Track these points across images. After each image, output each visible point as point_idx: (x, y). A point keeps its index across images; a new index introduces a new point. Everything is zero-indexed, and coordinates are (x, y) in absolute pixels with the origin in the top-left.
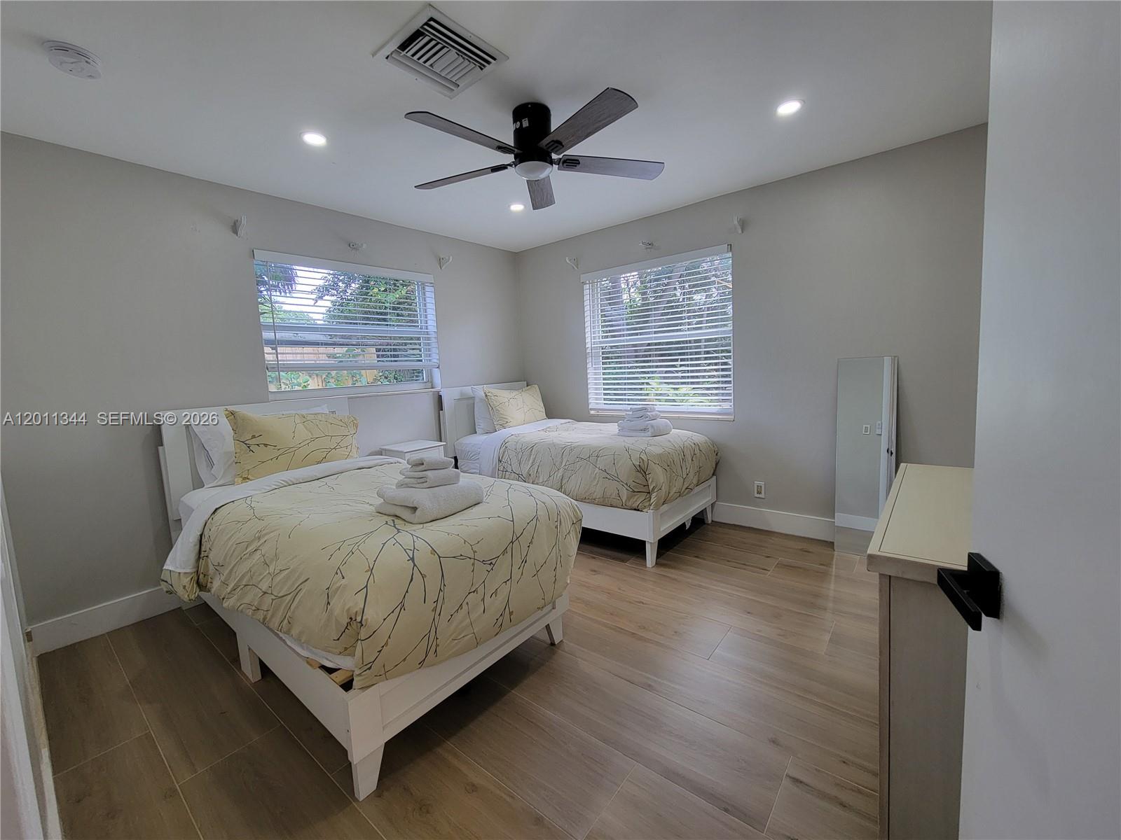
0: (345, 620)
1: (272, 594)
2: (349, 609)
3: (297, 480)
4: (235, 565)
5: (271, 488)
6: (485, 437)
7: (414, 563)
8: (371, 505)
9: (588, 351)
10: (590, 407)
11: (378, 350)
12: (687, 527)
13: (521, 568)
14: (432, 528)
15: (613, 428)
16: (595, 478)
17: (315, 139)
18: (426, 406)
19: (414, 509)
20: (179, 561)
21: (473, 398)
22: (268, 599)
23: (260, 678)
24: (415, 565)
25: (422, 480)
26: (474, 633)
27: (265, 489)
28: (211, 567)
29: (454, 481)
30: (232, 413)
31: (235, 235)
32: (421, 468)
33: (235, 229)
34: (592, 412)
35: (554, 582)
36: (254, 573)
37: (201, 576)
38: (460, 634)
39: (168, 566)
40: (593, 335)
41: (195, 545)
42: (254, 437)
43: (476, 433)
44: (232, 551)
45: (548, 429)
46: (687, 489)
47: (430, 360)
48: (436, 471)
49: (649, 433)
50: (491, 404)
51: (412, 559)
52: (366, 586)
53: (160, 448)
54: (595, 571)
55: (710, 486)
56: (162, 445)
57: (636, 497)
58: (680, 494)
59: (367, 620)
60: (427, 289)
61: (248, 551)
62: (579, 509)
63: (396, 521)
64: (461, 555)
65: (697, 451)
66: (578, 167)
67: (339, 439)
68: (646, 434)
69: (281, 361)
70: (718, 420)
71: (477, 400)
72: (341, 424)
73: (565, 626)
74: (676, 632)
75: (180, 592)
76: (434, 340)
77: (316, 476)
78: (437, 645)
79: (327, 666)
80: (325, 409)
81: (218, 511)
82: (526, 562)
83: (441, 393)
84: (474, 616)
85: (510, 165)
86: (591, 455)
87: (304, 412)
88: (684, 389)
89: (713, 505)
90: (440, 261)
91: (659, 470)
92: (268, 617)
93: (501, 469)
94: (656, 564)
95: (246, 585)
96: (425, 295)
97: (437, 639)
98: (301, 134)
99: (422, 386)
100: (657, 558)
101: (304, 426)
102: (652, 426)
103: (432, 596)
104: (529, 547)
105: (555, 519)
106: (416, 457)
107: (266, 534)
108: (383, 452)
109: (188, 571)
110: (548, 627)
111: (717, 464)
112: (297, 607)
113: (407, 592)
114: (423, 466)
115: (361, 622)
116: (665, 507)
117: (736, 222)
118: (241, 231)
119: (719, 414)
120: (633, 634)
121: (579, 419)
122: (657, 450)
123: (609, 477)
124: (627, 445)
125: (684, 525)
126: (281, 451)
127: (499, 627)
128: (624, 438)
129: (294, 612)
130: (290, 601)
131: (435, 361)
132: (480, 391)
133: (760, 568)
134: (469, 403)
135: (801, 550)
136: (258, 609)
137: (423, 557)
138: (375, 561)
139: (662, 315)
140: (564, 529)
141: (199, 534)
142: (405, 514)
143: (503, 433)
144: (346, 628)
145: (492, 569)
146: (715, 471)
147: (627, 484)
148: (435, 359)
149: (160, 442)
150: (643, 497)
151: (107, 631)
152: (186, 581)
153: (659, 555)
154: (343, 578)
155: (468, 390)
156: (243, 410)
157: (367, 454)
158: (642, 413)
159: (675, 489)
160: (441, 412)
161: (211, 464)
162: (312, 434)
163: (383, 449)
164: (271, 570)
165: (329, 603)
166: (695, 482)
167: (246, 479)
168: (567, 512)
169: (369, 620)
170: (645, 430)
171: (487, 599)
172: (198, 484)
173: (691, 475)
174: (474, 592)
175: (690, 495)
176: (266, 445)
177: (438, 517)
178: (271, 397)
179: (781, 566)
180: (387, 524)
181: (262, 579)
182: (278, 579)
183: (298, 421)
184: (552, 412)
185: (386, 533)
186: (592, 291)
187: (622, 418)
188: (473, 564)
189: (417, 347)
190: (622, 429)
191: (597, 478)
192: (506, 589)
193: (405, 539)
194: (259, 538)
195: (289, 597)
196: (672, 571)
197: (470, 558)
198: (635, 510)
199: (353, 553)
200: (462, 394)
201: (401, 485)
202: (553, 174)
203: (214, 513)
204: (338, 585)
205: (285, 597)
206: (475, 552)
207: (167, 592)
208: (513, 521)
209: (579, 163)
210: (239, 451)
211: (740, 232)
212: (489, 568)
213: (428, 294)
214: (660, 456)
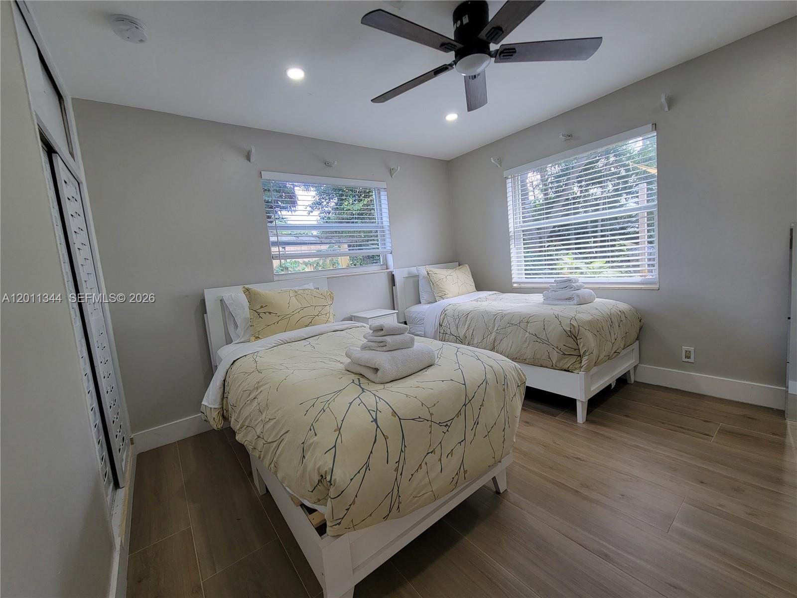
0: (317, 478)
1: (263, 438)
2: (319, 469)
3: (290, 339)
4: (242, 407)
5: (271, 346)
6: (428, 306)
7: (377, 425)
8: (341, 363)
9: (510, 235)
10: (513, 281)
11: (349, 246)
12: (613, 387)
13: (474, 429)
14: (391, 389)
15: (538, 298)
16: (525, 341)
17: (296, 74)
18: (383, 282)
19: (376, 370)
20: (210, 399)
21: (418, 276)
22: (261, 443)
23: (266, 492)
24: (378, 427)
25: (382, 344)
26: (432, 491)
27: (267, 346)
28: (230, 406)
29: (409, 345)
30: (248, 290)
31: (249, 162)
32: (381, 333)
33: (248, 158)
34: (515, 285)
35: (503, 442)
36: (253, 417)
37: (225, 411)
38: (419, 493)
39: (204, 403)
40: (515, 221)
41: (220, 388)
42: (262, 307)
43: (421, 303)
44: (240, 396)
45: (479, 300)
46: (615, 352)
47: (385, 248)
48: (394, 337)
49: (575, 302)
50: (432, 280)
51: (375, 420)
52: (335, 446)
53: (205, 315)
54: (528, 423)
55: (633, 349)
56: (206, 313)
57: (567, 360)
58: (609, 358)
59: (335, 480)
60: (382, 193)
61: (250, 397)
62: (523, 373)
63: (361, 379)
64: (420, 418)
65: (623, 318)
66: (515, 55)
67: (320, 309)
68: (572, 303)
69: (281, 252)
70: (641, 289)
71: (421, 278)
72: (322, 297)
73: (508, 475)
74: (622, 495)
75: (212, 422)
76: (387, 232)
77: (304, 337)
78: (400, 503)
79: (307, 505)
80: (311, 286)
81: (235, 363)
82: (478, 424)
83: (394, 273)
84: (432, 475)
85: (451, 65)
86: (521, 322)
87: (296, 288)
88: (598, 263)
89: (635, 368)
90: (391, 171)
91: (589, 335)
92: (262, 456)
93: (443, 333)
94: (586, 420)
95: (248, 426)
96: (380, 203)
97: (399, 496)
98: (285, 71)
99: (379, 268)
100: (588, 414)
101: (296, 299)
102: (578, 296)
103: (394, 457)
104: (480, 409)
105: (502, 381)
106: (377, 323)
107: (262, 386)
108: (353, 317)
109: (217, 407)
110: (494, 479)
111: (640, 329)
112: (280, 455)
113: (371, 452)
114: (383, 332)
115: (330, 482)
116: (595, 369)
117: (663, 100)
118: (252, 159)
119: (643, 284)
120: (577, 492)
121: (503, 291)
122: (585, 317)
123: (539, 341)
124: (556, 313)
125: (610, 385)
126: (280, 318)
127: (455, 483)
128: (552, 307)
129: (278, 458)
130: (275, 447)
131: (389, 248)
132: (423, 271)
133: (699, 433)
134: (414, 280)
135: (744, 416)
136: (255, 449)
137: (385, 418)
138: (342, 421)
139: (564, 206)
140: (511, 391)
141: (223, 379)
142: (369, 374)
143: (442, 303)
144: (318, 484)
145: (448, 431)
146: (638, 336)
147: (557, 348)
148: (389, 246)
149: (204, 311)
150: (574, 359)
151: (178, 440)
152: (215, 414)
153: (589, 412)
154: (316, 435)
155: (414, 270)
156: (254, 287)
157: (341, 320)
158: (567, 284)
159: (604, 352)
160: (394, 287)
161: (236, 326)
162: (301, 304)
163: (353, 316)
164: (263, 418)
165: (304, 457)
166: (622, 347)
167: (257, 338)
168: (513, 376)
169: (338, 480)
170: (569, 299)
171: (444, 459)
172: (229, 341)
173: (619, 339)
174: (432, 452)
175: (618, 357)
176: (270, 313)
177: (398, 378)
178: (276, 278)
179: (724, 432)
180: (353, 382)
181: (257, 424)
182: (267, 427)
183: (292, 294)
184: (480, 285)
185: (352, 392)
186: (514, 185)
187: (547, 289)
188: (431, 426)
189: (376, 242)
190: (546, 299)
191: (528, 341)
192: (459, 450)
193: (369, 399)
194: (257, 388)
195: (275, 443)
196: (604, 428)
197: (428, 421)
198: (565, 370)
199: (324, 411)
200: (409, 273)
201: (365, 348)
202: (489, 68)
203: (232, 364)
204: (311, 441)
205: (272, 444)
206: (432, 414)
207: (205, 420)
208: (465, 384)
209: (515, 52)
210: (253, 317)
211: (667, 109)
212: (445, 429)
213: (382, 197)
214: (590, 322)
